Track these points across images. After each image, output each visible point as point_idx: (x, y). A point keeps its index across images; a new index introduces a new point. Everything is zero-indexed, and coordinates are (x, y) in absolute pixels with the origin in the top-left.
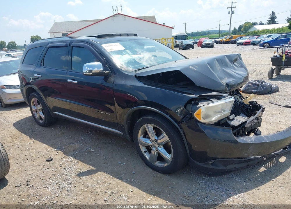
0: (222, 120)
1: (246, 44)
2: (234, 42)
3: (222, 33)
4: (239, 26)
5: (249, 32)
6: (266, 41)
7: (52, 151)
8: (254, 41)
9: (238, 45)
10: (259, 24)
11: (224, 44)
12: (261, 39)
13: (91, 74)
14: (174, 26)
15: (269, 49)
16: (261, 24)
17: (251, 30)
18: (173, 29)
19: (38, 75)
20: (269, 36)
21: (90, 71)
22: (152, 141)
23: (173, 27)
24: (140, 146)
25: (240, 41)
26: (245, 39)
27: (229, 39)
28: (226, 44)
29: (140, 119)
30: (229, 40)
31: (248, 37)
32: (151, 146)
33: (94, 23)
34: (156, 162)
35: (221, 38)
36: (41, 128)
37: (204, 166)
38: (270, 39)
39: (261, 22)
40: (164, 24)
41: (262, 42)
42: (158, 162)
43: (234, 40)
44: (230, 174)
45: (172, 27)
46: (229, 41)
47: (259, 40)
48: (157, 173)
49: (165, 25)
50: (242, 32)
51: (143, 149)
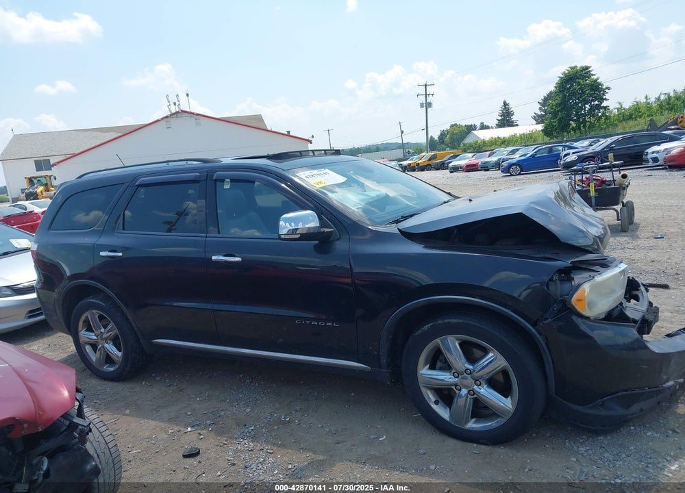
0: (613, 310)
1: (471, 168)
2: (442, 166)
3: (407, 149)
4: (439, 133)
5: (464, 145)
6: (514, 161)
7: (182, 433)
8: (486, 163)
9: (451, 172)
10: (478, 128)
11: (418, 171)
12: (500, 157)
13: (298, 236)
14: (313, 137)
15: (522, 177)
16: (483, 127)
17: (469, 140)
18: (311, 143)
19: (111, 251)
20: (513, 152)
21: (294, 231)
22: (457, 374)
23: (311, 139)
24: (424, 390)
25: (455, 163)
26: (464, 159)
27: (430, 160)
28: (423, 170)
29: (426, 327)
30: (429, 163)
31: (470, 155)
32: (453, 387)
33: (120, 134)
34: (467, 422)
35: (412, 160)
36: (110, 384)
37: (589, 411)
38: (517, 157)
39: (482, 123)
40: (289, 132)
41: (505, 164)
42: (474, 420)
43: (440, 162)
44: (630, 427)
45: (307, 138)
46: (429, 165)
47: (494, 159)
48: (475, 445)
49: (291, 134)
50: (447, 145)
51: (431, 397)
